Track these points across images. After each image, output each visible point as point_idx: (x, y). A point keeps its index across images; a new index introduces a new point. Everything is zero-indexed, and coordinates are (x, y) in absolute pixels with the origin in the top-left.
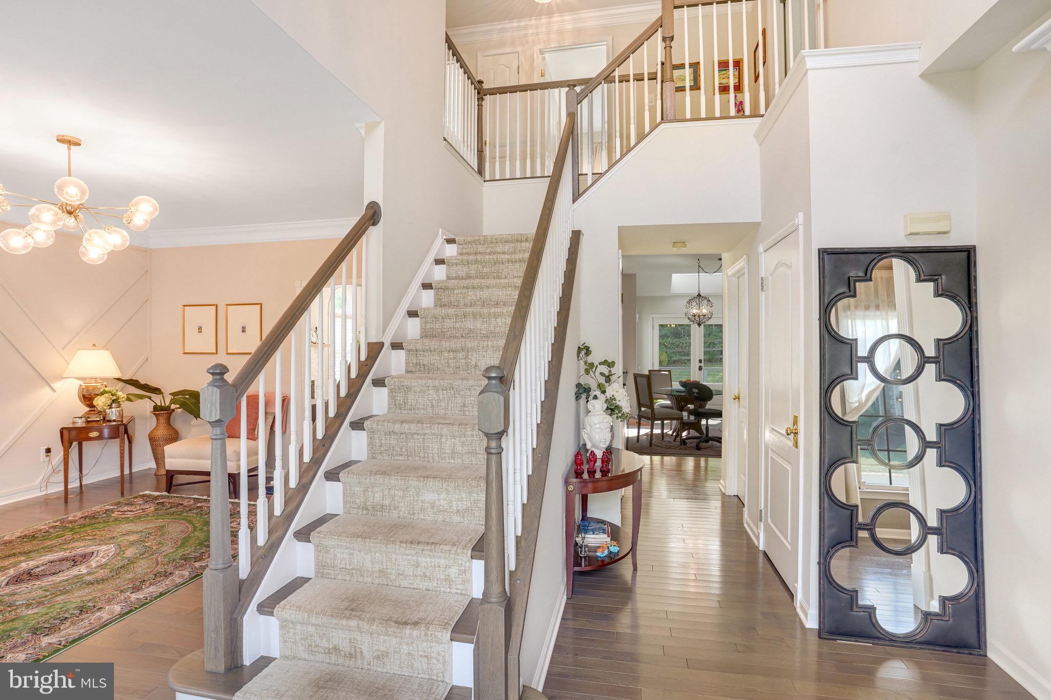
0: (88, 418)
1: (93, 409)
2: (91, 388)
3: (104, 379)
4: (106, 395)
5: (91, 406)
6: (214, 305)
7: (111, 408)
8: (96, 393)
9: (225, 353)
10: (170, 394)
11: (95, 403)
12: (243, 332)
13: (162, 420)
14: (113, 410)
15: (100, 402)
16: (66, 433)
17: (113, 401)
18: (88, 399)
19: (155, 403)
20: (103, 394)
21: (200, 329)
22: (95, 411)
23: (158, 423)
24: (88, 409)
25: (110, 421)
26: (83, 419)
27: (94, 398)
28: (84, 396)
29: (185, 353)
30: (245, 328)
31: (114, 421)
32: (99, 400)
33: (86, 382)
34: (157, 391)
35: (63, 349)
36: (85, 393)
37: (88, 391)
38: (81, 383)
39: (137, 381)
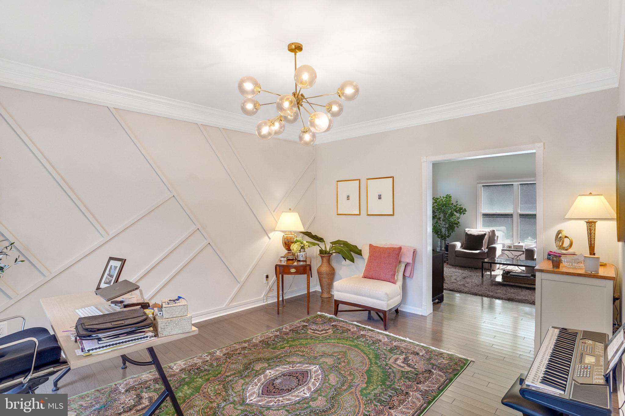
0: (288, 257)
1: (289, 252)
2: (289, 238)
3: (295, 232)
4: (298, 243)
5: (289, 249)
6: (358, 180)
7: (300, 252)
8: (292, 241)
9: (366, 214)
10: (331, 243)
11: (291, 248)
12: (379, 199)
13: (325, 260)
14: (301, 253)
15: (295, 247)
16: (278, 268)
17: (302, 247)
18: (287, 244)
19: (321, 248)
20: (296, 243)
21: (348, 197)
22: (290, 253)
23: (322, 262)
24: (287, 252)
25: (300, 261)
26: (285, 259)
27: (291, 244)
28: (285, 243)
29: (338, 214)
30: (381, 196)
31: (302, 261)
32: (294, 246)
33: (286, 234)
34: (321, 240)
35: (274, 212)
36: (286, 241)
37: (287, 239)
38: (283, 234)
39: (310, 233)
